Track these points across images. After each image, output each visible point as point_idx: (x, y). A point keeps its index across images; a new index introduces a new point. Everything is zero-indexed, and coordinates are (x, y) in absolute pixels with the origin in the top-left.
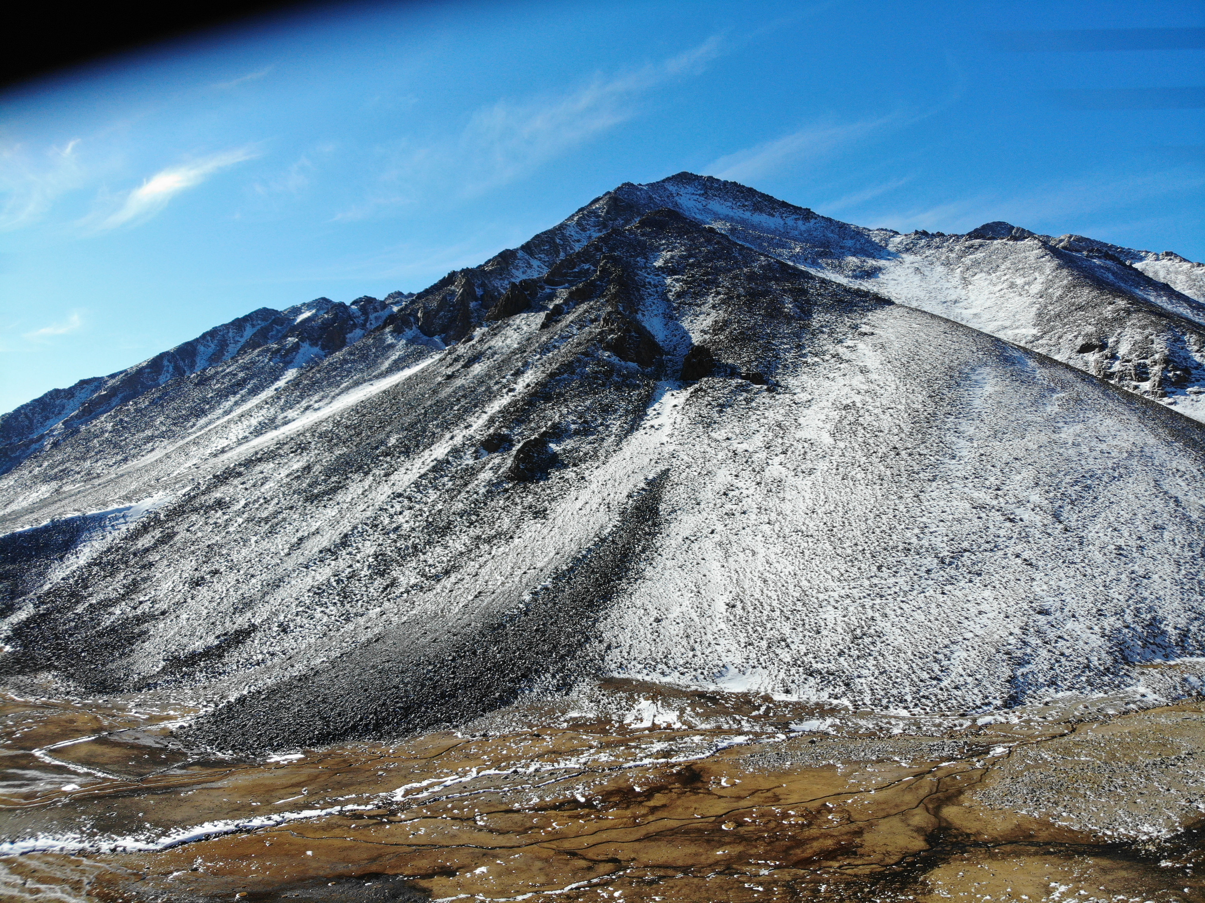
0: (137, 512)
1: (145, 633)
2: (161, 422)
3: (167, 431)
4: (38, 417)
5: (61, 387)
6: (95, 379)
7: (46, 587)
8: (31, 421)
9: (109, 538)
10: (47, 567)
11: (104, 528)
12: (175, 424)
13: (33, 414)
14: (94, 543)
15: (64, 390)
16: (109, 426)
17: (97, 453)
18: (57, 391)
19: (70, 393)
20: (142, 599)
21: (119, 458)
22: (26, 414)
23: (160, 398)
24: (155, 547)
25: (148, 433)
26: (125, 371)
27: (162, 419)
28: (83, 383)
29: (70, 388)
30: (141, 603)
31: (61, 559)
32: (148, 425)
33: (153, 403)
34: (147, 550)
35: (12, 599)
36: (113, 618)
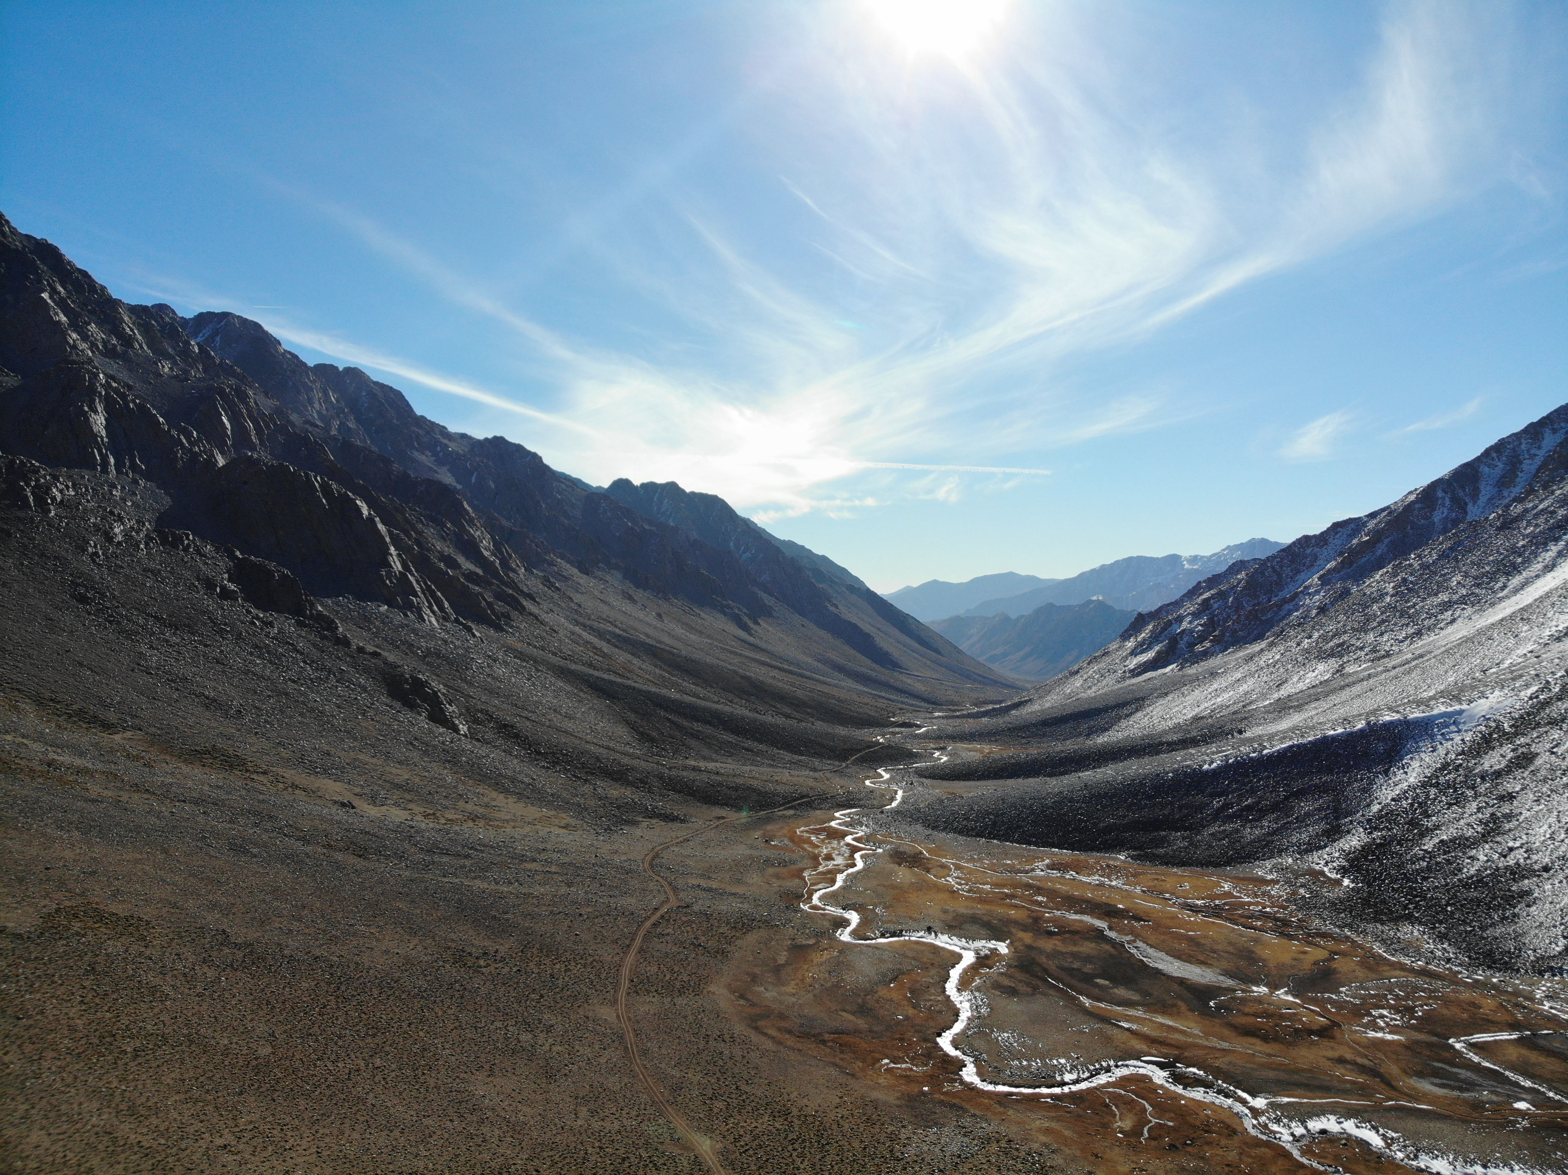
0: (1471, 717)
1: (1529, 893)
2: (1459, 583)
3: (1468, 595)
4: (1287, 571)
5: (1311, 533)
6: (1350, 521)
7: (1375, 808)
8: (1279, 575)
9: (1441, 751)
10: (1371, 782)
11: (1432, 737)
12: (1478, 585)
13: (1281, 567)
14: (1423, 755)
15: (1315, 536)
16: (1390, 588)
17: (1380, 624)
18: (1306, 538)
19: (1322, 539)
20: (1511, 844)
21: (1410, 630)
22: (1273, 568)
23: (1451, 549)
24: (1508, 770)
25: (1444, 597)
26: (1388, 507)
27: (1459, 578)
28: (1336, 526)
29: (1322, 533)
30: (1511, 849)
31: (1386, 772)
32: (1442, 587)
33: (1443, 556)
34: (1498, 774)
35: (1337, 818)
36: (1477, 865)
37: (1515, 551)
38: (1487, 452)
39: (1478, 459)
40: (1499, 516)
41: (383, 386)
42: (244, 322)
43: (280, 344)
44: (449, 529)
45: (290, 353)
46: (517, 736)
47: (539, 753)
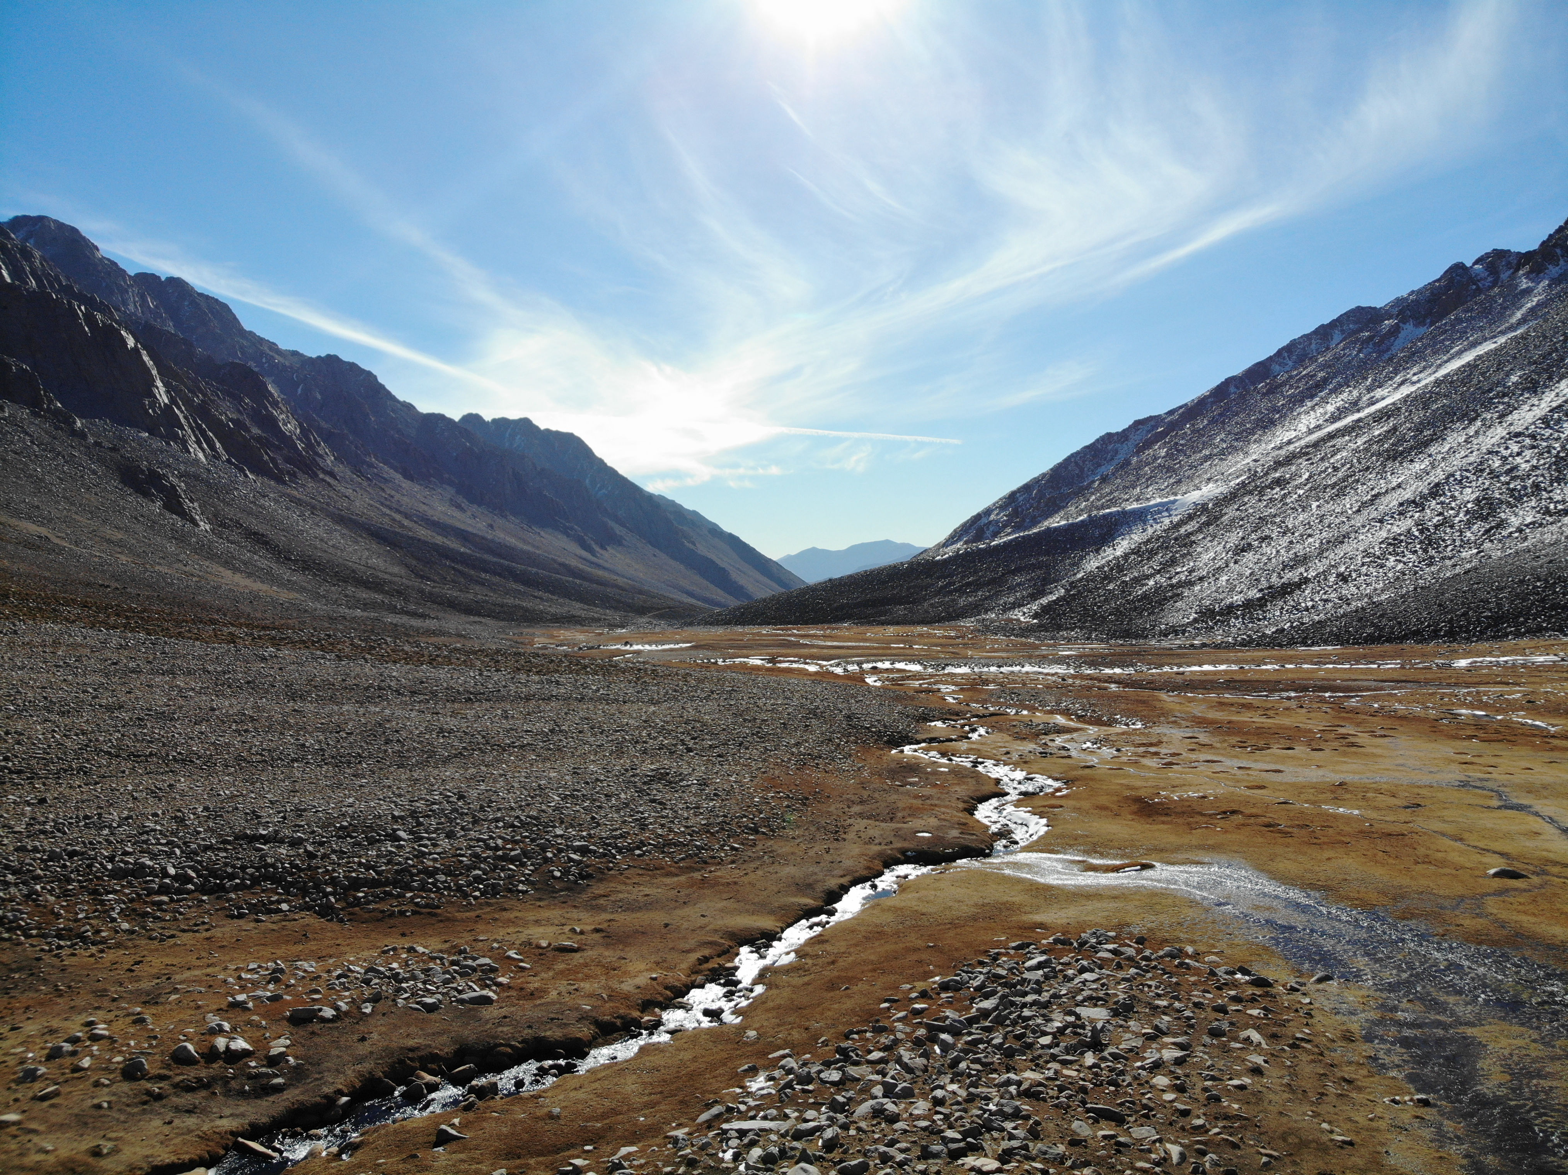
0: (1183, 505)
1: (1178, 595)
2: (1222, 440)
3: (1227, 448)
4: (1088, 465)
5: (1113, 431)
6: (1151, 418)
7: (1079, 576)
8: (1082, 470)
9: (1150, 531)
10: (1082, 558)
11: (1145, 522)
12: (1237, 440)
13: (1084, 462)
14: (1133, 536)
15: (1117, 433)
16: (1163, 453)
17: (1147, 480)
18: (1109, 435)
19: (1123, 436)
20: (1179, 570)
21: (1172, 481)
22: (1076, 463)
23: (1220, 415)
24: (1200, 530)
25: (1206, 452)
26: (1186, 405)
27: (1223, 436)
28: (1138, 424)
29: (1124, 431)
30: (1177, 573)
31: (1097, 551)
32: (1205, 445)
33: (1213, 421)
34: (1190, 533)
35: (1043, 585)
36: (1145, 588)
37: (1276, 410)
38: (1279, 353)
39: (1270, 358)
40: (1267, 384)
41: (207, 298)
42: (61, 226)
43: (98, 249)
44: (247, 404)
45: (109, 260)
46: (266, 543)
47: (290, 559)
